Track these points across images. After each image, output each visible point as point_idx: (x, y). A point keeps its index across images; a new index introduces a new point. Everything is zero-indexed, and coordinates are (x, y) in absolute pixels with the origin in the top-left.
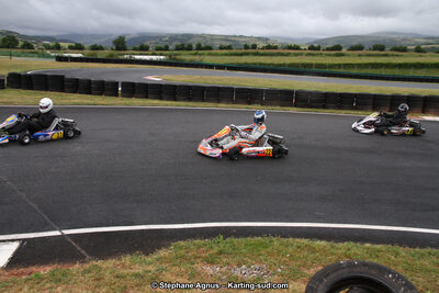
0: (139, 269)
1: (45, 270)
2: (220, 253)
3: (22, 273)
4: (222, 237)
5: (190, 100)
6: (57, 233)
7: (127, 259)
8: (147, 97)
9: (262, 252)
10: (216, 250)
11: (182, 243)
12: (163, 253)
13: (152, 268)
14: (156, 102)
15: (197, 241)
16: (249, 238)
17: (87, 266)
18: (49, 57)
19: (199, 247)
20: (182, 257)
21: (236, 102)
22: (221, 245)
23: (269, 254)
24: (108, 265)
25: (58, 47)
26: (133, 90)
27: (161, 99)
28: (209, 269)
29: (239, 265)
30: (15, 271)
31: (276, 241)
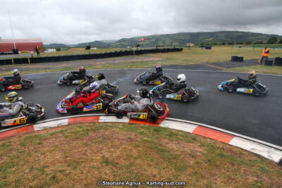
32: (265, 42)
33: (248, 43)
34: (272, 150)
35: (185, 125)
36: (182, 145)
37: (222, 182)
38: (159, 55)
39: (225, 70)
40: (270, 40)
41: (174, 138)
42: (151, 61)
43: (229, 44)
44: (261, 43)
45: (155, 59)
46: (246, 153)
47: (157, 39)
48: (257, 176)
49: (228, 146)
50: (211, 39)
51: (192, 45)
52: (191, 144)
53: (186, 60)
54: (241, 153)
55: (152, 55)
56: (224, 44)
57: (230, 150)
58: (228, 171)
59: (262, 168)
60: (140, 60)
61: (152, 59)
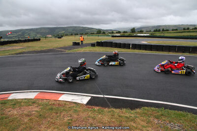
0: (128, 115)
1: (96, 108)
2: (162, 115)
3: (90, 108)
4: (164, 108)
5: (157, 51)
6: (102, 96)
7: (124, 110)
8: (140, 49)
9: (182, 119)
10: (160, 113)
11: (146, 108)
12: (138, 110)
13: (133, 115)
14: (144, 51)
15: (153, 108)
16: (176, 111)
17: (110, 110)
18: (109, 36)
19: (153, 111)
20: (145, 113)
21: (177, 52)
22: (163, 112)
23: (185, 120)
24: (117, 111)
25: (113, 33)
26: (136, 47)
27: (146, 50)
28: (156, 121)
29: (170, 122)
30: (88, 106)
31: (190, 115)
32: (96, 33)
33: (86, 34)
34: (84, 97)
35: (30, 93)
36: (23, 109)
37: (45, 127)
38: (21, 44)
39: (67, 51)
40: (97, 32)
41: (17, 106)
42: (13, 49)
43: (75, 34)
44: (93, 34)
45: (17, 48)
46: (69, 103)
47: (23, 32)
48: (71, 116)
49: (58, 102)
50: (63, 32)
51: (50, 36)
52: (30, 107)
53: (42, 47)
54: (65, 104)
55: (15, 44)
56: (72, 35)
57: (59, 104)
58: (52, 119)
59: (75, 110)
60: (3, 49)
61: (14, 48)
